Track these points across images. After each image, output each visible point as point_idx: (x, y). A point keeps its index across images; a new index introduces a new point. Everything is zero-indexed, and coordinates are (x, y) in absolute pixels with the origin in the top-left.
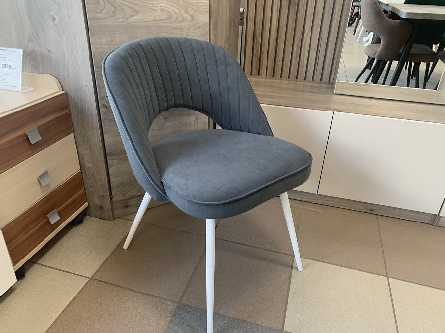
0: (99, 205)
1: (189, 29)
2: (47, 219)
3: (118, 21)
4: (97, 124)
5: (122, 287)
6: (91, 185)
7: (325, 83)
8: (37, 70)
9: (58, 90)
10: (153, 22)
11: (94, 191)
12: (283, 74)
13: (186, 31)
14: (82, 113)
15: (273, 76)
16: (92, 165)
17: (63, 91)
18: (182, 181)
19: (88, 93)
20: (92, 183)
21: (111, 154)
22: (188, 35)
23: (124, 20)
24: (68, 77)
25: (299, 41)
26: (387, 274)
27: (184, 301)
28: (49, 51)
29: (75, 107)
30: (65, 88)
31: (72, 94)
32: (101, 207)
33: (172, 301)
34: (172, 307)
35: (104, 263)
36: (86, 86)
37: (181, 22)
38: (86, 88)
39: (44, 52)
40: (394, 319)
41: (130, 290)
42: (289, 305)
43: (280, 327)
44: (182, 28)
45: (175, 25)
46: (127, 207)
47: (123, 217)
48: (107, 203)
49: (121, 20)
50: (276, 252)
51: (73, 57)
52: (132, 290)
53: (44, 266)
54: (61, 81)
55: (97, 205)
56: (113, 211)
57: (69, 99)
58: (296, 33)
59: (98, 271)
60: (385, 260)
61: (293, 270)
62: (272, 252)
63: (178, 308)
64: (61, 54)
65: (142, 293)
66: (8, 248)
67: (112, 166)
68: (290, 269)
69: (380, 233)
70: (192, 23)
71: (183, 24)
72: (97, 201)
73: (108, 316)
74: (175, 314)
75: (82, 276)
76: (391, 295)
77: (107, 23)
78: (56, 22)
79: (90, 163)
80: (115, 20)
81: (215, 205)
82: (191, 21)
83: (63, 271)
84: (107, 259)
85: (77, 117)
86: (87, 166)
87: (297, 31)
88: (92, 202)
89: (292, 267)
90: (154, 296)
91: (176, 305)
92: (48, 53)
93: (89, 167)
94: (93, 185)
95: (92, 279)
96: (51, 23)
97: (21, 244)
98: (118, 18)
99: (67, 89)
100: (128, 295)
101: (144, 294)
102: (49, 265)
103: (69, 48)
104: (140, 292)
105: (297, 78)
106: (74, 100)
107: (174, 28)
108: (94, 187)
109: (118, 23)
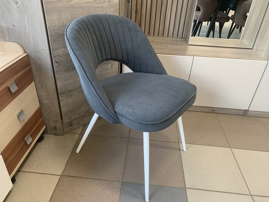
0: (54, 127)
1: (107, 8)
2: (24, 141)
3: (63, 3)
4: (52, 74)
5: (84, 178)
6: (48, 114)
7: (180, 38)
8: (4, 39)
9: (22, 53)
10: (86, 4)
11: (50, 118)
12: (155, 33)
13: (105, 9)
14: (40, 68)
15: (149, 35)
16: (48, 101)
17: (25, 53)
18: (130, 110)
19: (44, 54)
20: (48, 113)
21: (62, 93)
22: (106, 12)
23: (67, 3)
24: (29, 43)
25: (164, 13)
26: (230, 146)
27: (125, 180)
28: (14, 26)
29: (35, 64)
30: (27, 51)
31: (33, 55)
32: (55, 128)
33: (118, 181)
34: (118, 185)
35: (67, 164)
36: (43, 49)
37: (102, 3)
38: (44, 51)
39: (9, 26)
40: (240, 171)
41: (89, 178)
42: (185, 172)
43: (184, 186)
44: (103, 8)
45: (99, 5)
46: (72, 125)
47: (69, 132)
48: (59, 125)
49: (65, 3)
50: (168, 142)
51: (33, 30)
52: (91, 179)
53: (26, 172)
54: (24, 46)
55: (52, 127)
56: (63, 129)
57: (30, 59)
58: (163, 8)
59: (64, 169)
60: (227, 139)
61: (181, 151)
62: (166, 142)
63: (122, 185)
64: (23, 27)
65: (98, 179)
66: (6, 165)
67: (62, 101)
68: (179, 151)
69: (220, 124)
70: (109, 3)
71: (104, 5)
72: (52, 124)
73: (81, 198)
74: (122, 189)
75: (55, 175)
76: (235, 158)
77: (56, 5)
78: (18, 5)
79: (46, 100)
80: (62, 3)
81: (157, 124)
82: (109, 2)
83: (41, 173)
84: (68, 161)
85: (37, 71)
86: (44, 102)
87: (163, 6)
88: (48, 125)
89: (180, 150)
90: (106, 180)
91: (121, 183)
92: (13, 27)
93: (46, 103)
94: (49, 114)
95: (62, 176)
96: (15, 6)
97: (12, 161)
98: (64, 2)
99: (28, 52)
100: (89, 182)
101: (99, 180)
102: (29, 171)
103: (29, 23)
104: (96, 179)
105: (163, 35)
106: (34, 59)
107: (98, 7)
108: (50, 115)
109: (64, 5)
